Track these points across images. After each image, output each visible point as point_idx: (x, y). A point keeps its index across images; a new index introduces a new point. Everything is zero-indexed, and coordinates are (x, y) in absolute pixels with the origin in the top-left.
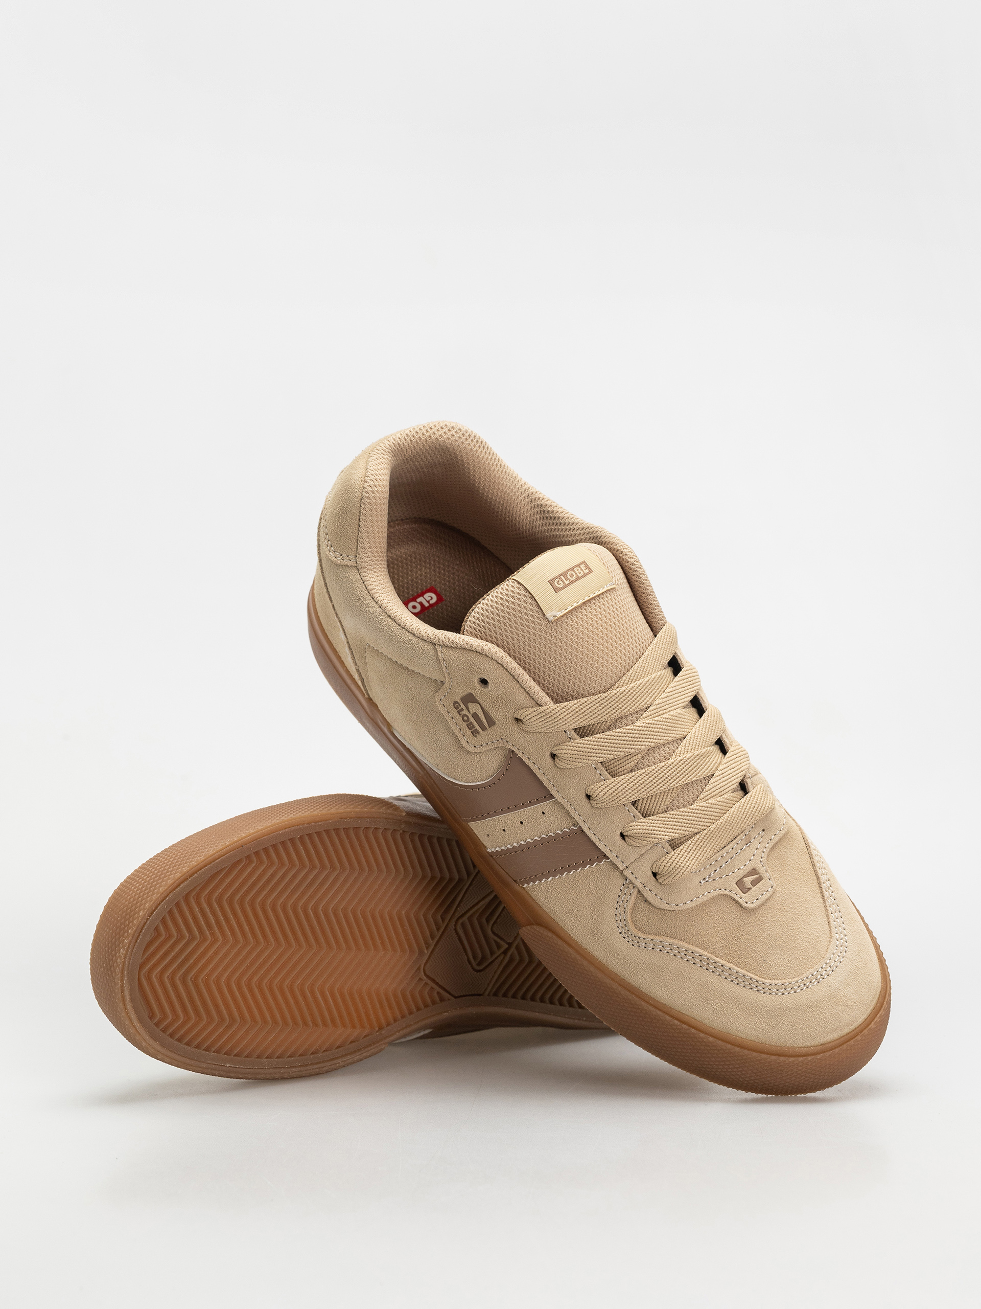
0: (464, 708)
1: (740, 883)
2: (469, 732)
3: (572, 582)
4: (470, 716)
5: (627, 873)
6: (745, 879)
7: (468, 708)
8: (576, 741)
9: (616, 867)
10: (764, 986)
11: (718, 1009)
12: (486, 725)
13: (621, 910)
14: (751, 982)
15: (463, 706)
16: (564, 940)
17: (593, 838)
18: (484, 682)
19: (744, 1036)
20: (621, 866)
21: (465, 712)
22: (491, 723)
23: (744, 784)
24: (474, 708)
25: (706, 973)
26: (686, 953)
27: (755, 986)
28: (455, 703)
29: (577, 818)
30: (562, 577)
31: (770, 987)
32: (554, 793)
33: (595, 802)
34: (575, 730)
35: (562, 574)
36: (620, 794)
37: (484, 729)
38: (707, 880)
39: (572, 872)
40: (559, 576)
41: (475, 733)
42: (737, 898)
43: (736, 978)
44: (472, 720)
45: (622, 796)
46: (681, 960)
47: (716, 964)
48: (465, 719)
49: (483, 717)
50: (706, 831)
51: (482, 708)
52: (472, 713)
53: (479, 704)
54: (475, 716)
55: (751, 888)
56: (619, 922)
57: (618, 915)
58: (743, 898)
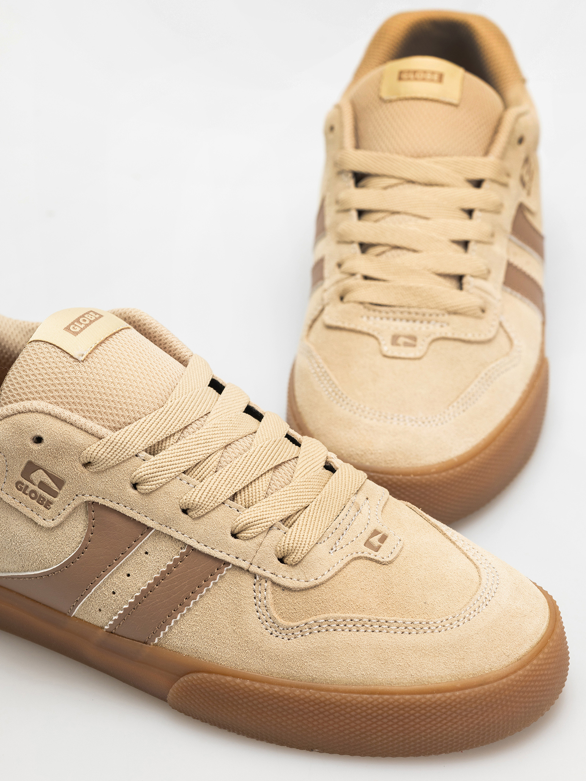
0: (28, 483)
1: (368, 544)
2: (42, 507)
3: (87, 325)
4: (36, 488)
5: (253, 569)
6: (371, 540)
7: (32, 482)
8: (151, 460)
9: (241, 569)
10: (436, 625)
11: (401, 664)
12: (55, 488)
13: (263, 610)
14: (421, 626)
15: (26, 482)
16: (216, 673)
17: (207, 550)
18: (38, 440)
19: (438, 680)
20: (245, 565)
21: (32, 487)
22: (60, 483)
23: (331, 465)
24: (38, 476)
25: (373, 635)
26: (345, 623)
27: (427, 628)
28: (18, 483)
29: (182, 538)
30: (76, 323)
31: (442, 624)
32: (150, 523)
33: (194, 512)
34: (146, 451)
35: (75, 321)
36: (215, 493)
37: (55, 495)
38: (334, 549)
39: (198, 597)
40: (73, 323)
41: (48, 505)
42: (372, 556)
43: (406, 628)
44: (40, 492)
45: (219, 495)
46: (342, 632)
47: (379, 623)
48: (33, 495)
49: (50, 481)
50: (314, 503)
51: (46, 472)
52: (37, 484)
53: (42, 469)
54: (42, 485)
55: (380, 547)
56: (265, 623)
57: (262, 617)
58: (379, 556)
